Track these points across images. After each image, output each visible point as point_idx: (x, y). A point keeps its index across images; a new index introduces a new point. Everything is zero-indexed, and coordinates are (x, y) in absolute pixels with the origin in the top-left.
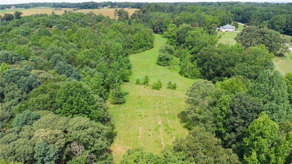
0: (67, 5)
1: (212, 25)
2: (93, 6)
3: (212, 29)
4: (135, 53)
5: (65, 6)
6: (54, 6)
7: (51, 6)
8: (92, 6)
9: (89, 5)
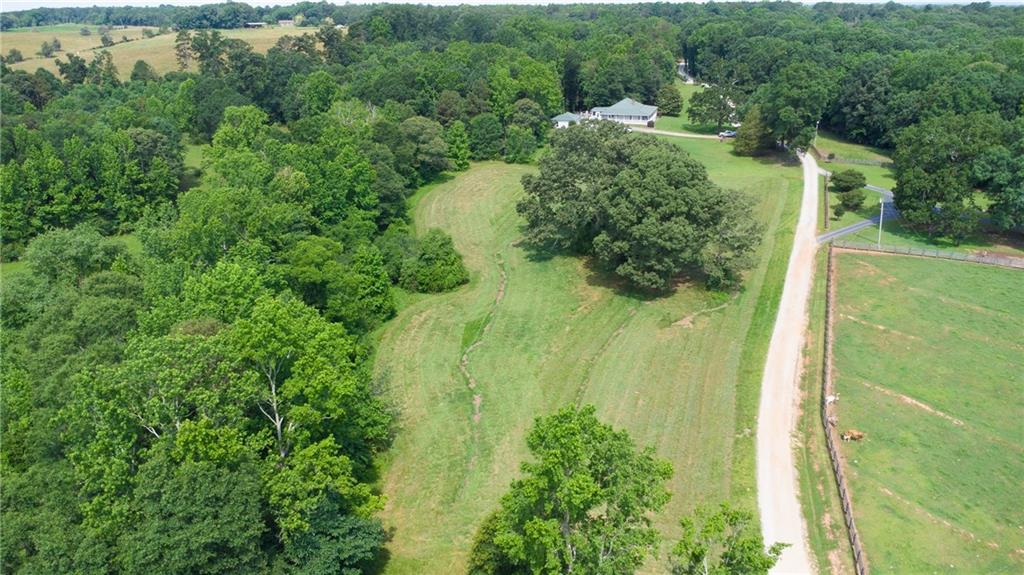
0: (151, 14)
2: (230, 20)
5: (144, 19)
6: (108, 18)
7: (99, 20)
8: (227, 18)
9: (215, 15)
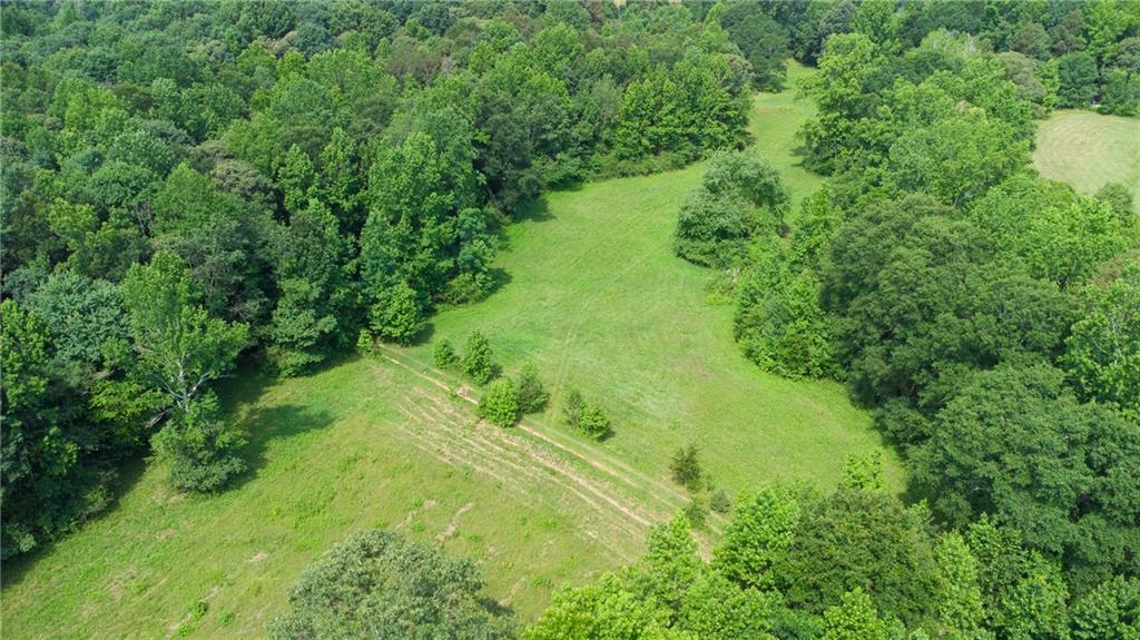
1: (1123, 42)
3: (1120, 65)
4: (624, 175)
